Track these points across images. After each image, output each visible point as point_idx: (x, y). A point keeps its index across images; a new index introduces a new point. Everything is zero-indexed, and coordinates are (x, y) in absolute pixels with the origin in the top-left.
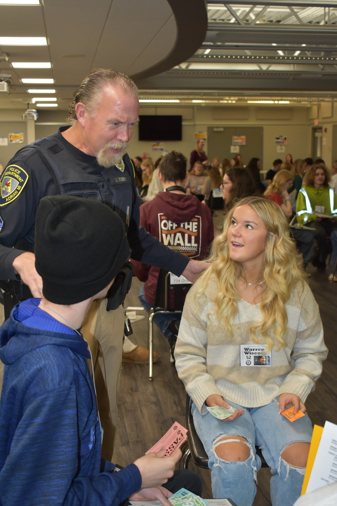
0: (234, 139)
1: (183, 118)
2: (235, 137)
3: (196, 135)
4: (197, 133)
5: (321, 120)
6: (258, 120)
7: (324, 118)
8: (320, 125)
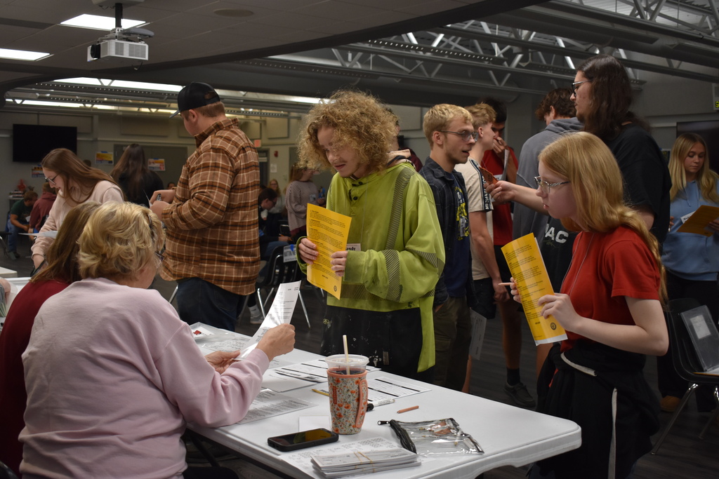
0: (150, 163)
1: (78, 131)
2: (151, 160)
3: (98, 155)
4: (100, 153)
5: (265, 141)
6: (180, 137)
7: (270, 139)
8: (264, 148)
